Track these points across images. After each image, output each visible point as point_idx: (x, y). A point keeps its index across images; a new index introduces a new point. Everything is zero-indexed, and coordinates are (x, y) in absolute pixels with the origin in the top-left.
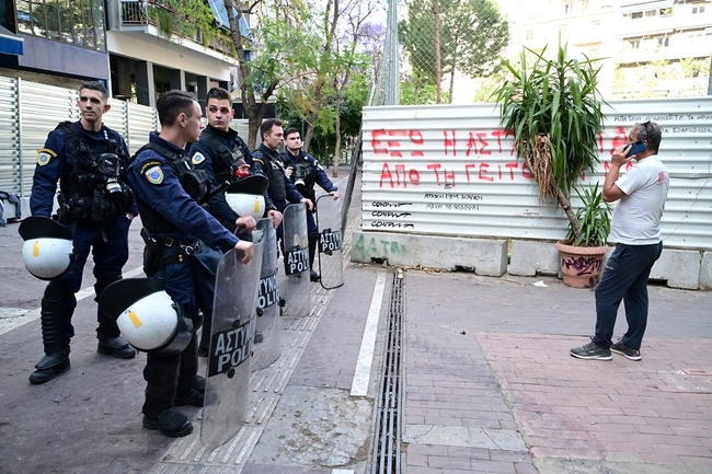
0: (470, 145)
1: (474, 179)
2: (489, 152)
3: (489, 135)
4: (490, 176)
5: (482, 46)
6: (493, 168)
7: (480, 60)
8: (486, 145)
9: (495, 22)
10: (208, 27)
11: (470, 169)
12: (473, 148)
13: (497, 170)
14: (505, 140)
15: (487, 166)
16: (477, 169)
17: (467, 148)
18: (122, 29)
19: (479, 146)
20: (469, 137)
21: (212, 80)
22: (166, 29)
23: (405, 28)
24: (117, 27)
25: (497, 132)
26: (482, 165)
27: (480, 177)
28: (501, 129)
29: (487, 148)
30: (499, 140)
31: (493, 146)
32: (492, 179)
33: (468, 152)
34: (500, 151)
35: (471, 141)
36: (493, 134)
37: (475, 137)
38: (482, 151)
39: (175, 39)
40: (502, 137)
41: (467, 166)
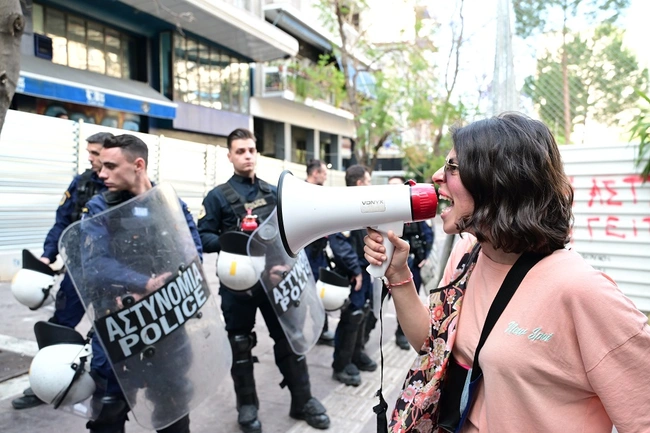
0: (593, 194)
1: (600, 235)
2: (619, 203)
3: (619, 182)
4: (621, 233)
5: (618, 96)
6: (624, 222)
7: (614, 109)
8: (615, 194)
9: (633, 69)
10: (340, 90)
11: (593, 224)
12: (597, 198)
13: (631, 225)
14: (642, 188)
15: (616, 220)
16: (603, 222)
17: (589, 198)
18: (265, 95)
19: (605, 195)
20: (591, 185)
21: (344, 137)
22: (301, 93)
23: (532, 82)
24: (261, 94)
25: (630, 179)
26: (610, 219)
27: (608, 234)
28: (636, 174)
29: (615, 198)
30: (633, 189)
31: (624, 195)
32: (624, 236)
33: (591, 203)
34: (635, 201)
35: (595, 190)
36: (626, 181)
37: (600, 184)
38: (609, 202)
39: (309, 102)
40: (638, 184)
41: (589, 220)
